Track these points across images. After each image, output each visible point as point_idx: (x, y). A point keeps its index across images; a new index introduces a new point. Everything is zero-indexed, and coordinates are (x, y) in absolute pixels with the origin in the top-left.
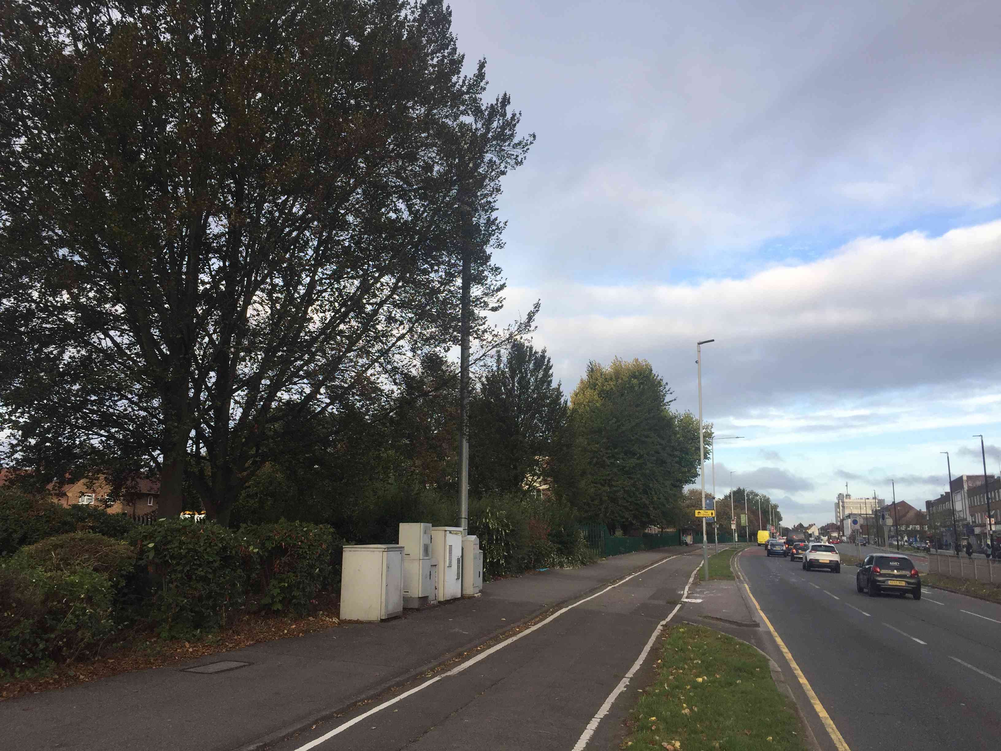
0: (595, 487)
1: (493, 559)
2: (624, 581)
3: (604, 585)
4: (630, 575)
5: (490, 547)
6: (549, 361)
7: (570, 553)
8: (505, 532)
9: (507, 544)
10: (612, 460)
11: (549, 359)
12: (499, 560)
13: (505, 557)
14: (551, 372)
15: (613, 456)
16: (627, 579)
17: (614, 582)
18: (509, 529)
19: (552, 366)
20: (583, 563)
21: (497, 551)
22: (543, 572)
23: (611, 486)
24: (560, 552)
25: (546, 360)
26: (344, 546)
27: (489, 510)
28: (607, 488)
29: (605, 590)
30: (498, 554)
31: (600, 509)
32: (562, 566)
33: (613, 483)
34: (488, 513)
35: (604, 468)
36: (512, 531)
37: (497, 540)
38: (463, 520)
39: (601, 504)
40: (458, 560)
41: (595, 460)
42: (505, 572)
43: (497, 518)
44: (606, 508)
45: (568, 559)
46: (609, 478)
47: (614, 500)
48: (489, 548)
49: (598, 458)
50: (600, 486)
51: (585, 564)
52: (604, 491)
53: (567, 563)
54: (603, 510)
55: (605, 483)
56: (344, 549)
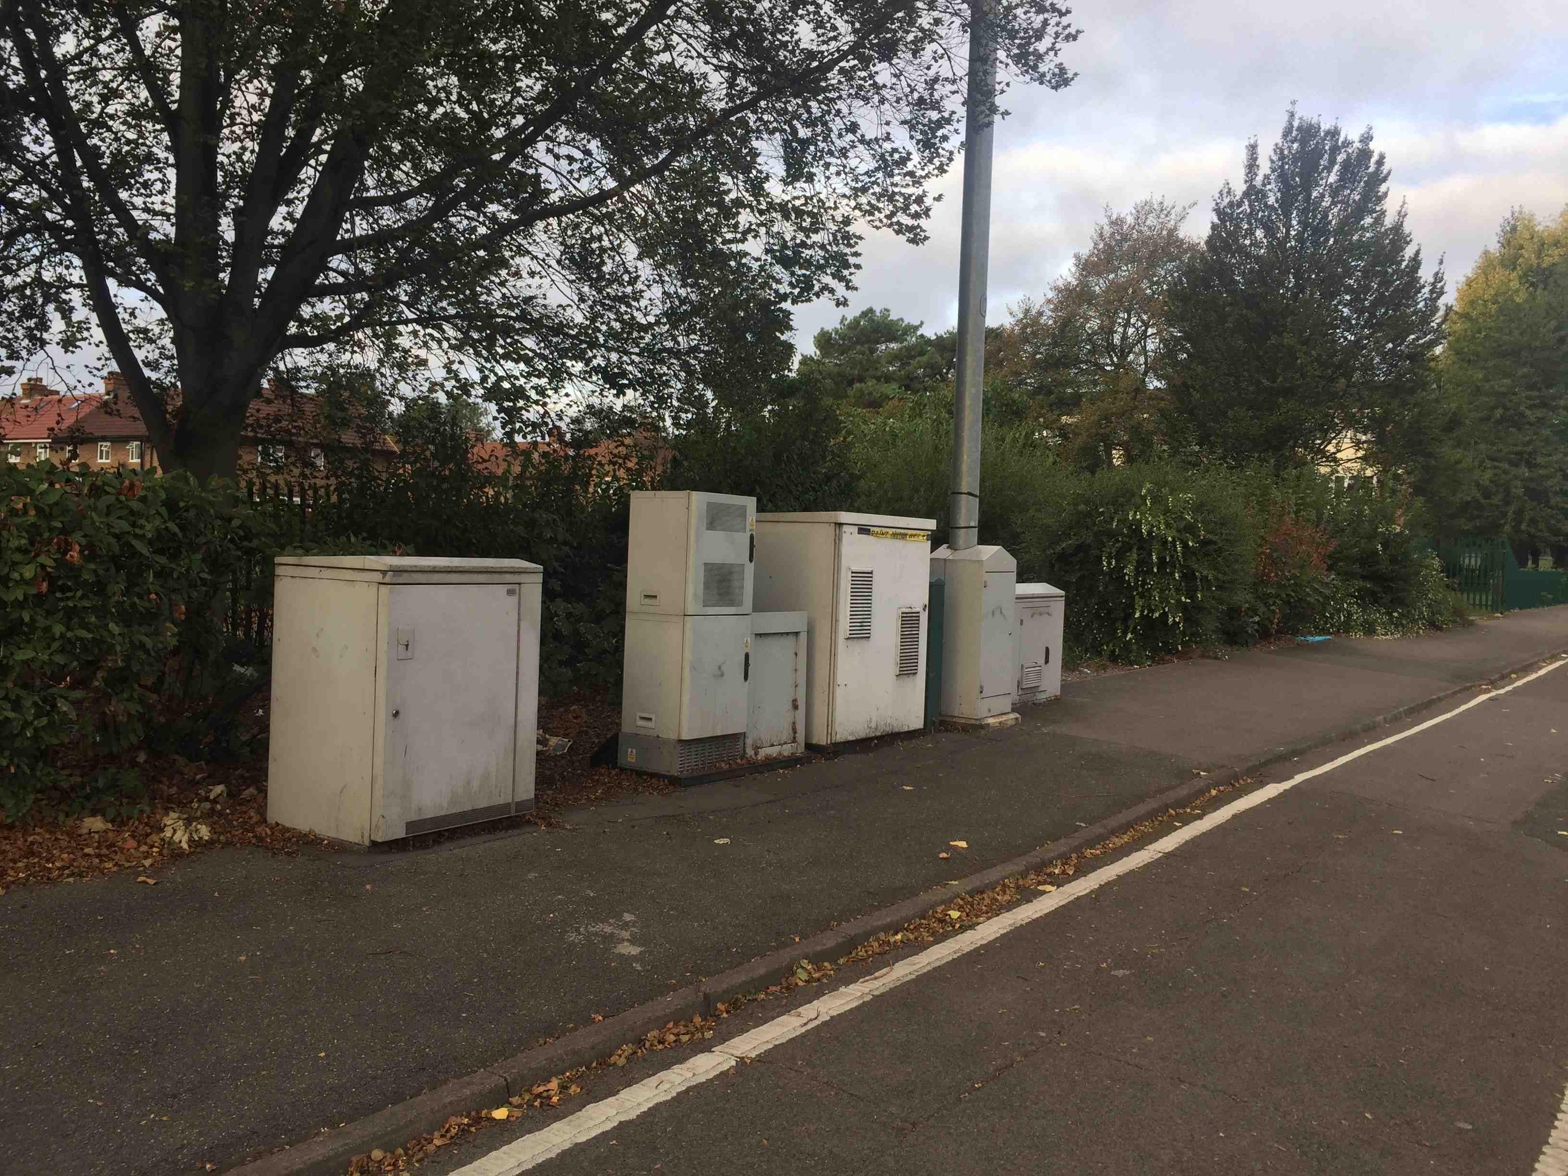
0: (1495, 467)
1: (1152, 611)
2: (1533, 676)
3: (1467, 689)
4: (1554, 658)
5: (1144, 583)
6: (1380, 162)
7: (1398, 601)
8: (1185, 546)
9: (1189, 576)
10: (1539, 413)
11: (1382, 157)
12: (1164, 615)
13: (1184, 608)
14: (1383, 188)
15: (1544, 405)
16: (1542, 672)
17: (1504, 678)
18: (1195, 536)
19: (1389, 173)
20: (1434, 625)
21: (1162, 591)
22: (1313, 642)
23: (1531, 465)
24: (1368, 599)
25: (1373, 160)
26: (278, 560)
27: (1148, 490)
28: (1524, 471)
29: (1463, 708)
30: (1164, 599)
31: (1504, 515)
32: (1370, 630)
33: (1540, 460)
34: (1144, 498)
35: (1519, 429)
36: (1205, 543)
37: (1162, 563)
38: (964, 500)
39: (1507, 504)
40: (909, 620)
41: (1499, 413)
42: (1183, 644)
43: (1167, 511)
44: (1520, 512)
45: (1390, 614)
46: (1530, 448)
47: (1536, 494)
48: (1143, 586)
49: (1506, 409)
50: (1505, 466)
51: (1439, 628)
52: (1516, 477)
53: (1384, 625)
54: (1510, 514)
55: (1521, 460)
56: (279, 571)
